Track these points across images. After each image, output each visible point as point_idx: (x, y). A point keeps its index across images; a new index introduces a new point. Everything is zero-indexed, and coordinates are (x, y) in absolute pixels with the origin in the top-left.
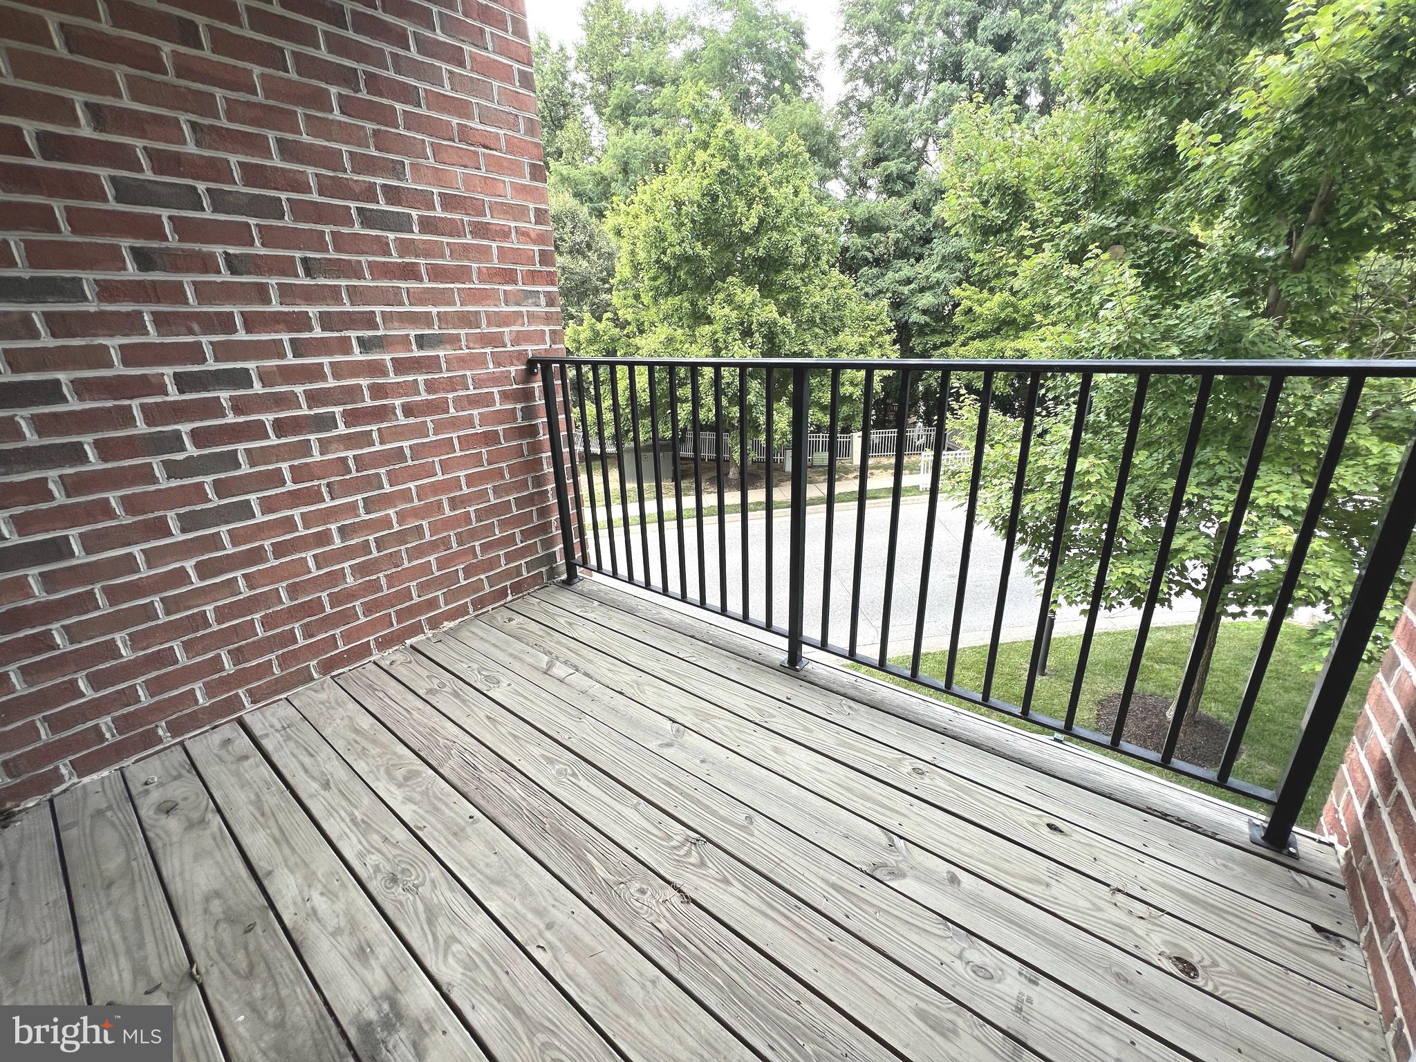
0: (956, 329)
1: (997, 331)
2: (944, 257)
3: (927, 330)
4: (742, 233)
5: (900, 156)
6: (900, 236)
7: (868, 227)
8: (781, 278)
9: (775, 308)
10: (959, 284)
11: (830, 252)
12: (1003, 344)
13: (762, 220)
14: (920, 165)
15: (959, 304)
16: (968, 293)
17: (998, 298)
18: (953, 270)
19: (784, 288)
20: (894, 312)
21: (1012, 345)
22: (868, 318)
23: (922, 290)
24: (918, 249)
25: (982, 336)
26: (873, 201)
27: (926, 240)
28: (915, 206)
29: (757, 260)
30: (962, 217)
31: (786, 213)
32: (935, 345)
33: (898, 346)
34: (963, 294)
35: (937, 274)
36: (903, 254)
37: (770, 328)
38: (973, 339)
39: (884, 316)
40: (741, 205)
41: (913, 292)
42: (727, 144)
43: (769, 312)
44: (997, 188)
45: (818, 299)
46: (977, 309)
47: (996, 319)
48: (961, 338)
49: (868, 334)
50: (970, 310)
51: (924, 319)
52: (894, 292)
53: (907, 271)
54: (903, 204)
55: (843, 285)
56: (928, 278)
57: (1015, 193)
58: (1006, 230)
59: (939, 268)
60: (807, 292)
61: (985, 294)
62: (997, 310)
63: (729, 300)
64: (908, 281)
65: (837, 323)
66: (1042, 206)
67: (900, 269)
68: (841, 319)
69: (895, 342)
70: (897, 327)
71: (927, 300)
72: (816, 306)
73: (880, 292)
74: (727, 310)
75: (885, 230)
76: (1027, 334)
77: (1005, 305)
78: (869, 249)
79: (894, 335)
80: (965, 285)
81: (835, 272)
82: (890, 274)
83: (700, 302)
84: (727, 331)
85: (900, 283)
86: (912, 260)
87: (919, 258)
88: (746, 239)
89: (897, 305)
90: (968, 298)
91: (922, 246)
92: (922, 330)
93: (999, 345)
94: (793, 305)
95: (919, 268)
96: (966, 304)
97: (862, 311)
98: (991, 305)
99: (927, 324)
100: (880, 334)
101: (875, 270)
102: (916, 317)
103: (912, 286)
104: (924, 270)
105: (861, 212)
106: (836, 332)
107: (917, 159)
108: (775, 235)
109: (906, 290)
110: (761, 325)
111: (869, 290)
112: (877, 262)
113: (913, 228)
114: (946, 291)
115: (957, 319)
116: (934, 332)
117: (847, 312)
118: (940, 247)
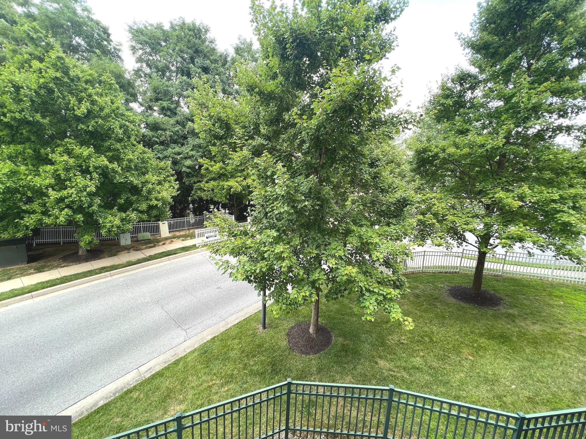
0: (202, 176)
1: (219, 177)
2: (193, 146)
3: (190, 175)
4: (76, 116)
5: (168, 101)
6: (172, 134)
7: (155, 127)
8: (107, 144)
9: (105, 159)
10: (202, 158)
11: (136, 135)
12: (223, 183)
13: (89, 112)
14: (177, 107)
15: (203, 166)
16: (206, 162)
17: (218, 165)
18: (198, 152)
19: (109, 149)
20: (174, 166)
21: (227, 183)
22: (161, 169)
23: (186, 158)
24: (182, 141)
25: (214, 179)
26: (156, 115)
27: (185, 138)
28: (177, 122)
29: (87, 132)
30: (204, 129)
31: (107, 111)
32: (194, 182)
33: (177, 182)
34: (204, 162)
35: (192, 152)
36: (175, 142)
37: (103, 169)
38: (211, 180)
39: (169, 168)
40: (73, 101)
41: (182, 158)
42: (59, 63)
43: (103, 161)
44: (218, 119)
45: (131, 157)
46: (210, 168)
47: (218, 173)
48: (206, 179)
49: (162, 176)
50: (208, 168)
51: (188, 170)
52: (173, 158)
53: (177, 149)
54: (172, 121)
55: (144, 152)
56: (188, 153)
57: (226, 123)
58: (224, 138)
59: (192, 150)
60: (124, 153)
61: (213, 163)
62: (219, 170)
63: (69, 153)
64: (179, 154)
65: (144, 170)
66: (239, 130)
67: (174, 148)
68: (146, 168)
69: (176, 180)
70: (176, 173)
71: (188, 162)
72: (130, 161)
73: (165, 157)
74: (66, 157)
75: (165, 130)
76: (231, 180)
77: (221, 168)
78: (157, 137)
79: (176, 177)
80: (204, 158)
81: (141, 146)
82: (170, 150)
83: (42, 151)
84: (67, 170)
85: (175, 154)
86: (180, 145)
87: (183, 145)
88: (78, 119)
89: (175, 163)
90: (206, 164)
91: (183, 140)
92: (188, 175)
93: (222, 183)
94: (116, 158)
95: (183, 149)
96: (205, 166)
97: (157, 165)
98: (216, 167)
99: (190, 173)
100: (168, 176)
101: (162, 147)
102: (184, 169)
103: (181, 156)
104: (186, 149)
105: (150, 119)
106: (144, 174)
107: (176, 104)
108: (100, 121)
109: (178, 157)
110: (96, 168)
111: (161, 156)
112: (162, 143)
113: (178, 131)
114: (196, 159)
115: (203, 171)
116: (193, 176)
117: (149, 165)
118: (192, 141)
